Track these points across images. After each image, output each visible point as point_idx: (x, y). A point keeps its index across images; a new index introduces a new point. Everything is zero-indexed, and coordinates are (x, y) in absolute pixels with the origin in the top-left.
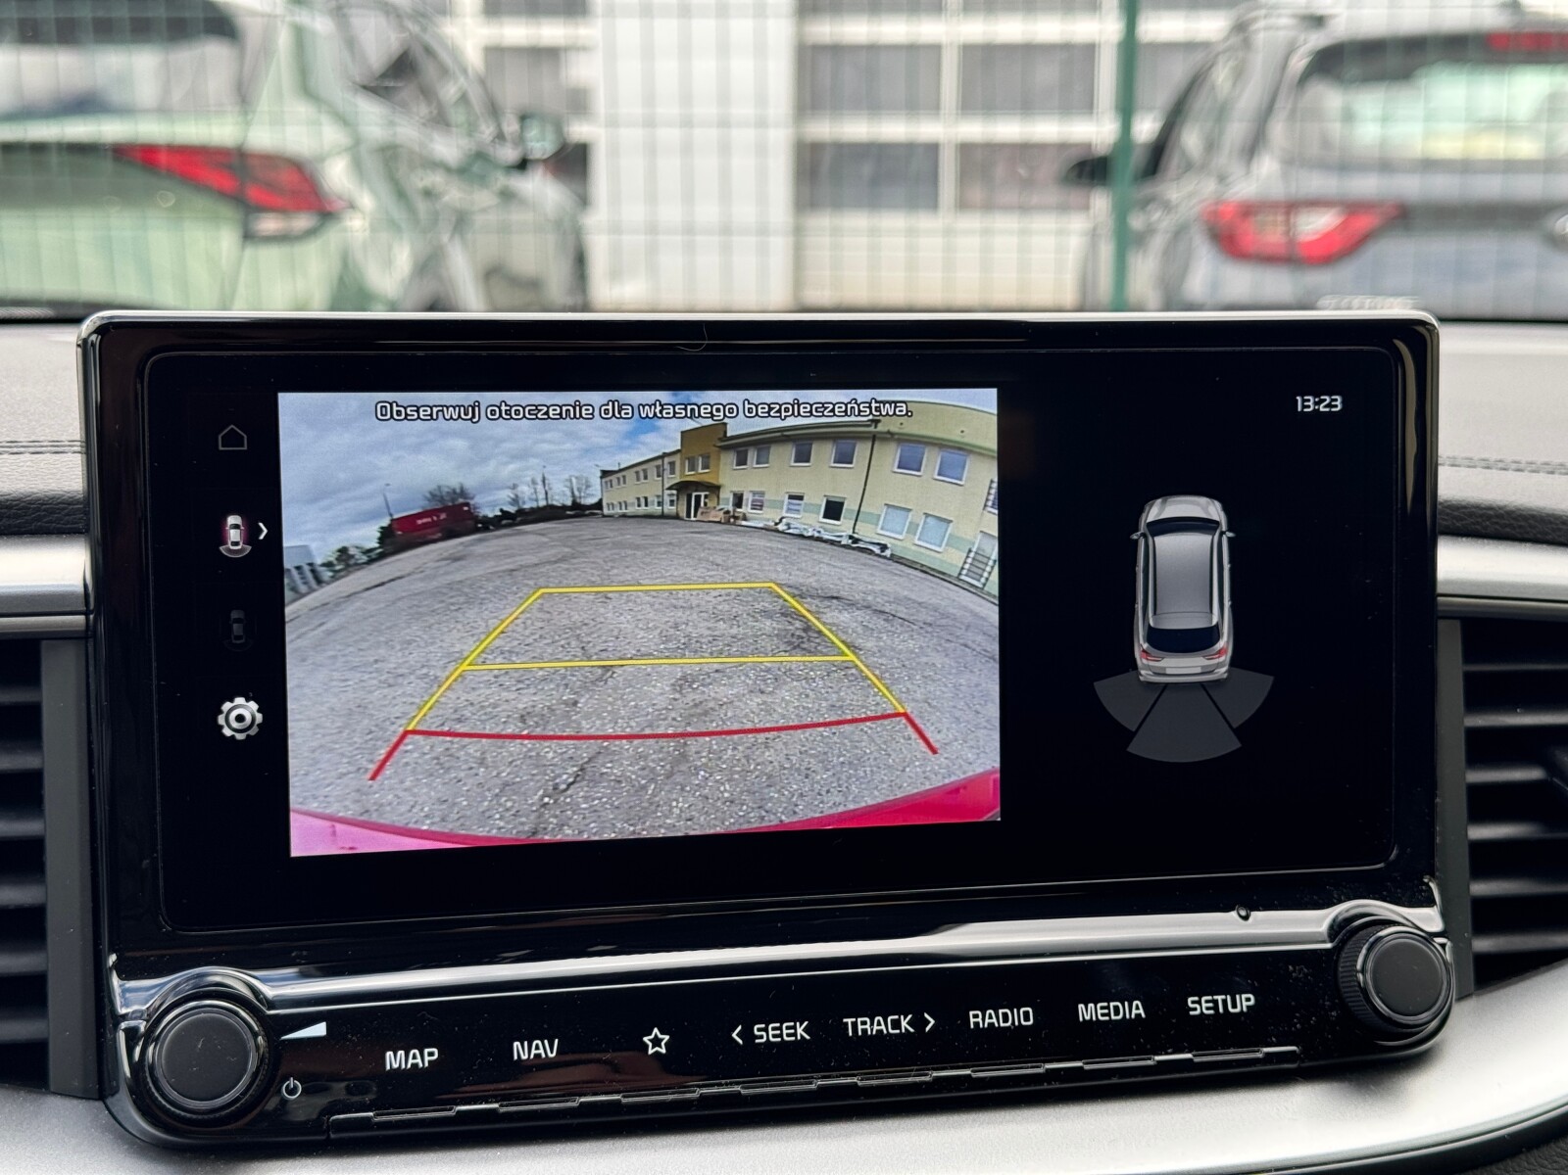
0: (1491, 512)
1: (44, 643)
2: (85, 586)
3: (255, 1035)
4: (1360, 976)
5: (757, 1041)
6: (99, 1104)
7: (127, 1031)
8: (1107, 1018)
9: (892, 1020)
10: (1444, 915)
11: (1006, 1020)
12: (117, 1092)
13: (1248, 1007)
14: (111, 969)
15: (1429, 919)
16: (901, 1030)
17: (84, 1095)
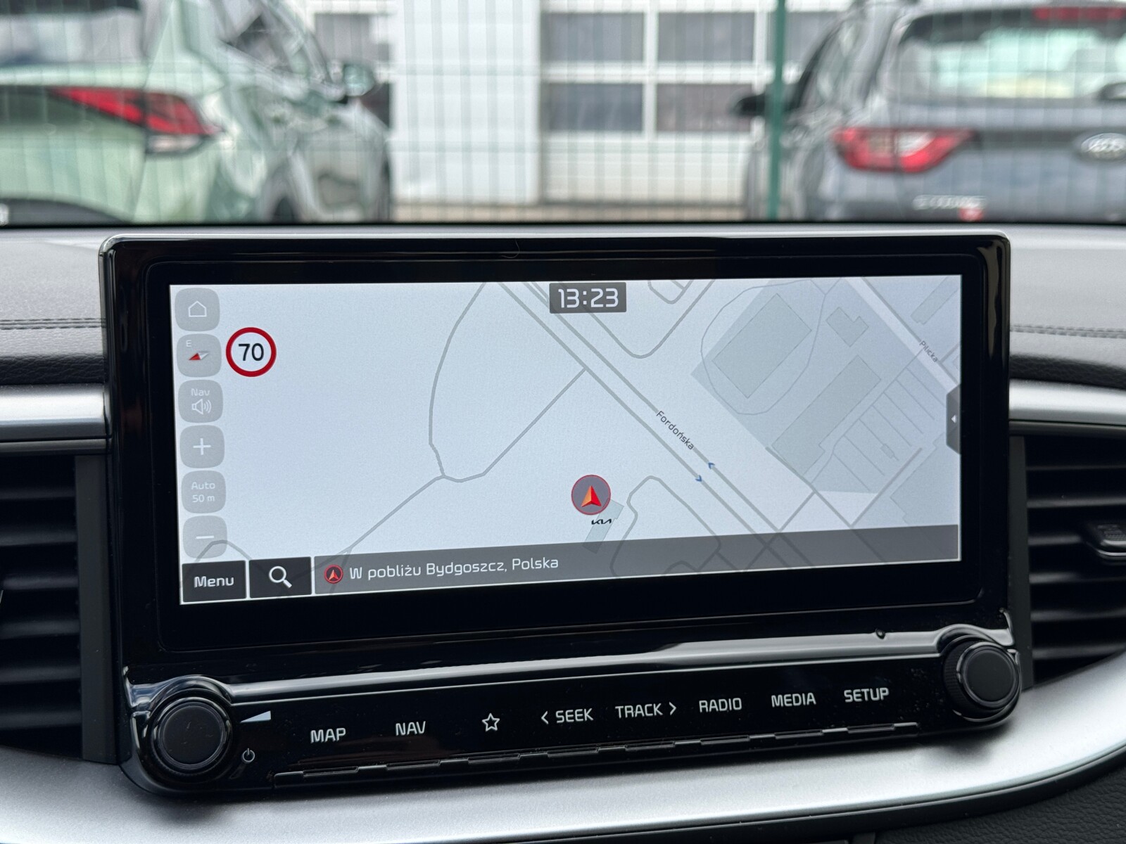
0: (1044, 363)
1: (77, 457)
2: (106, 419)
3: (225, 720)
4: (959, 676)
5: (558, 722)
6: (117, 768)
7: (138, 718)
8: (790, 705)
9: (648, 708)
10: (1014, 634)
11: (723, 706)
12: (130, 757)
13: (884, 697)
14: (125, 677)
15: (1003, 637)
16: (653, 713)
17: (106, 762)
